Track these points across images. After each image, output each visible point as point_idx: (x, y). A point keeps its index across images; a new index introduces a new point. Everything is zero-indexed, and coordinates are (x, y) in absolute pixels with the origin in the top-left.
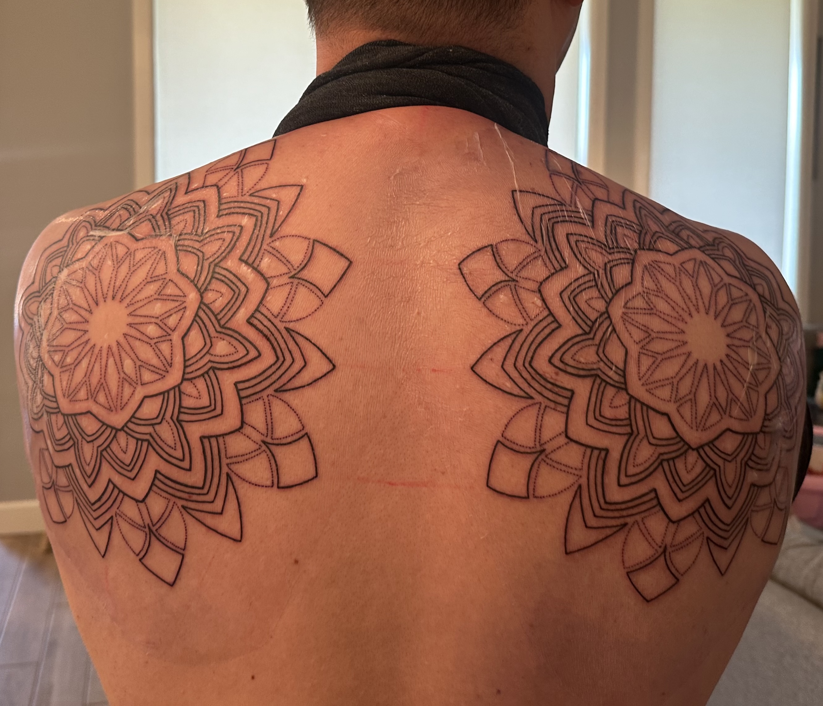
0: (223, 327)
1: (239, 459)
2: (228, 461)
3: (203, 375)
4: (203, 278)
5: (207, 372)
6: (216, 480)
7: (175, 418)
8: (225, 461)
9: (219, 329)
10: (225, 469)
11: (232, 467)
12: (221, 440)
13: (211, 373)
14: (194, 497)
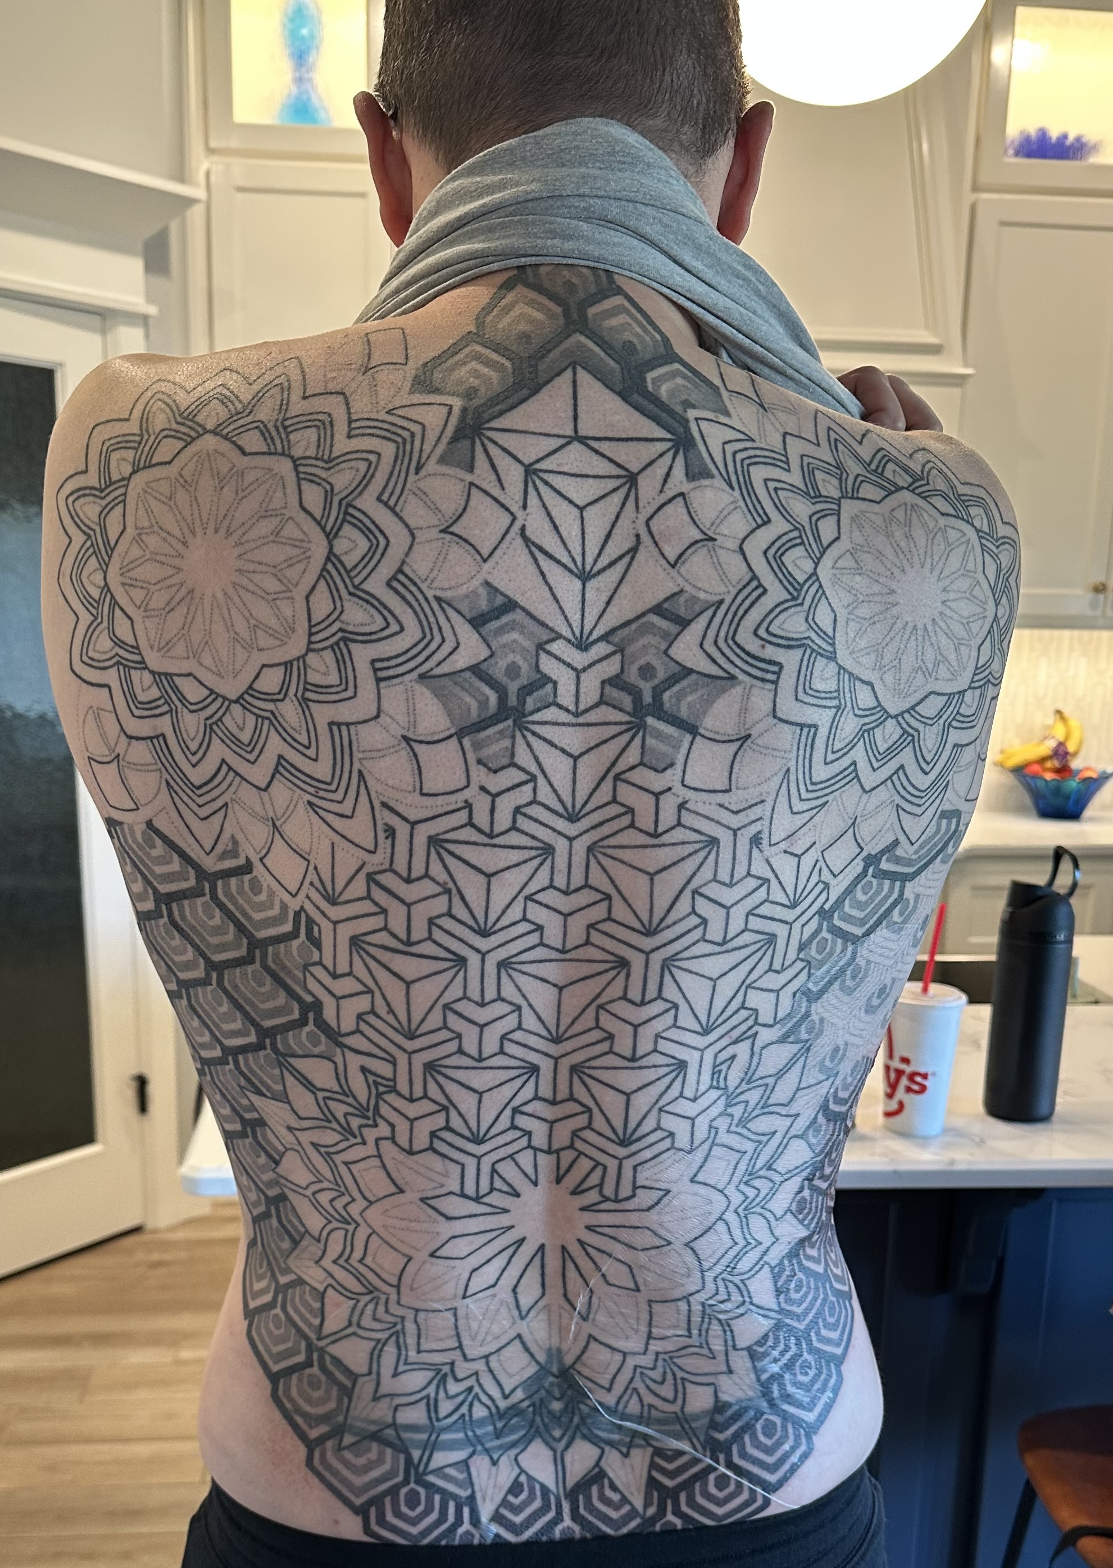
0: (356, 587)
1: (374, 754)
2: (361, 755)
3: (332, 646)
4: (332, 519)
5: (337, 643)
6: (346, 775)
7: (299, 695)
8: (357, 755)
9: (351, 589)
10: (357, 766)
11: (365, 762)
12: (352, 728)
13: (342, 645)
14: (321, 793)
